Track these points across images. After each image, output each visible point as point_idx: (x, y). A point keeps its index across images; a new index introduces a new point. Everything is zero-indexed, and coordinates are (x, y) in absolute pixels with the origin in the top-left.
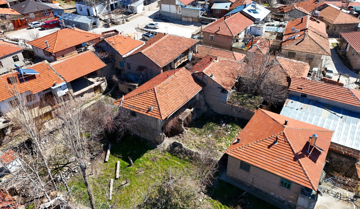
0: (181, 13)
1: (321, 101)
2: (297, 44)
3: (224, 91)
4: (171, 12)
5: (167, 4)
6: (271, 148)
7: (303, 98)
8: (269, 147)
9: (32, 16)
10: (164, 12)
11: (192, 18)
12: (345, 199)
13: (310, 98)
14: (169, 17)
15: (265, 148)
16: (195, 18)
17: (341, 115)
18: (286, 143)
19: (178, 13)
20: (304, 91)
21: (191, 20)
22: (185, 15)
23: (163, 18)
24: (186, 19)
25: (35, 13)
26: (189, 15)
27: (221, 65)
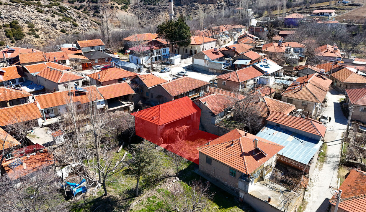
0: (208, 66)
1: (290, 130)
2: (294, 93)
3: (213, 115)
4: (201, 65)
5: (198, 58)
6: (228, 148)
7: (277, 127)
8: (227, 147)
9: (96, 61)
10: (196, 64)
11: (216, 70)
12: (278, 191)
13: (282, 127)
14: (199, 69)
15: (223, 148)
16: (219, 70)
17: (302, 140)
18: (239, 146)
19: (206, 66)
20: (278, 122)
21: (215, 71)
22: (211, 67)
23: (194, 69)
24: (212, 70)
25: (99, 59)
26: (214, 68)
27: (216, 98)
